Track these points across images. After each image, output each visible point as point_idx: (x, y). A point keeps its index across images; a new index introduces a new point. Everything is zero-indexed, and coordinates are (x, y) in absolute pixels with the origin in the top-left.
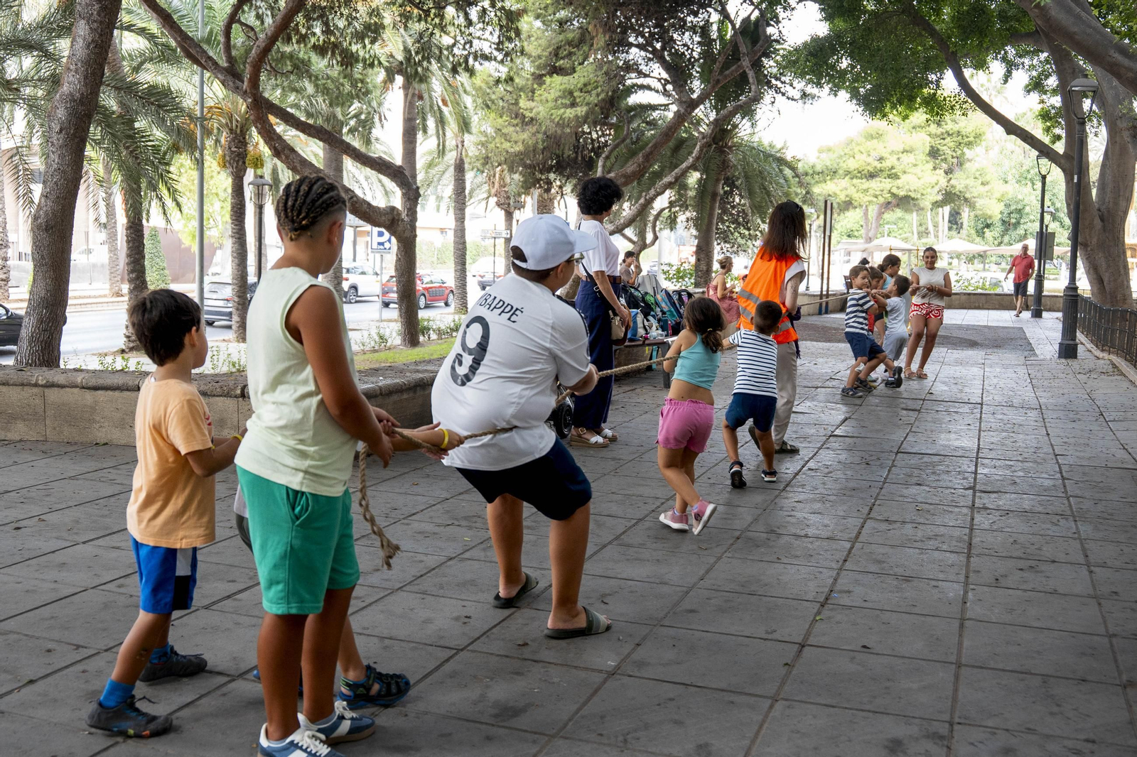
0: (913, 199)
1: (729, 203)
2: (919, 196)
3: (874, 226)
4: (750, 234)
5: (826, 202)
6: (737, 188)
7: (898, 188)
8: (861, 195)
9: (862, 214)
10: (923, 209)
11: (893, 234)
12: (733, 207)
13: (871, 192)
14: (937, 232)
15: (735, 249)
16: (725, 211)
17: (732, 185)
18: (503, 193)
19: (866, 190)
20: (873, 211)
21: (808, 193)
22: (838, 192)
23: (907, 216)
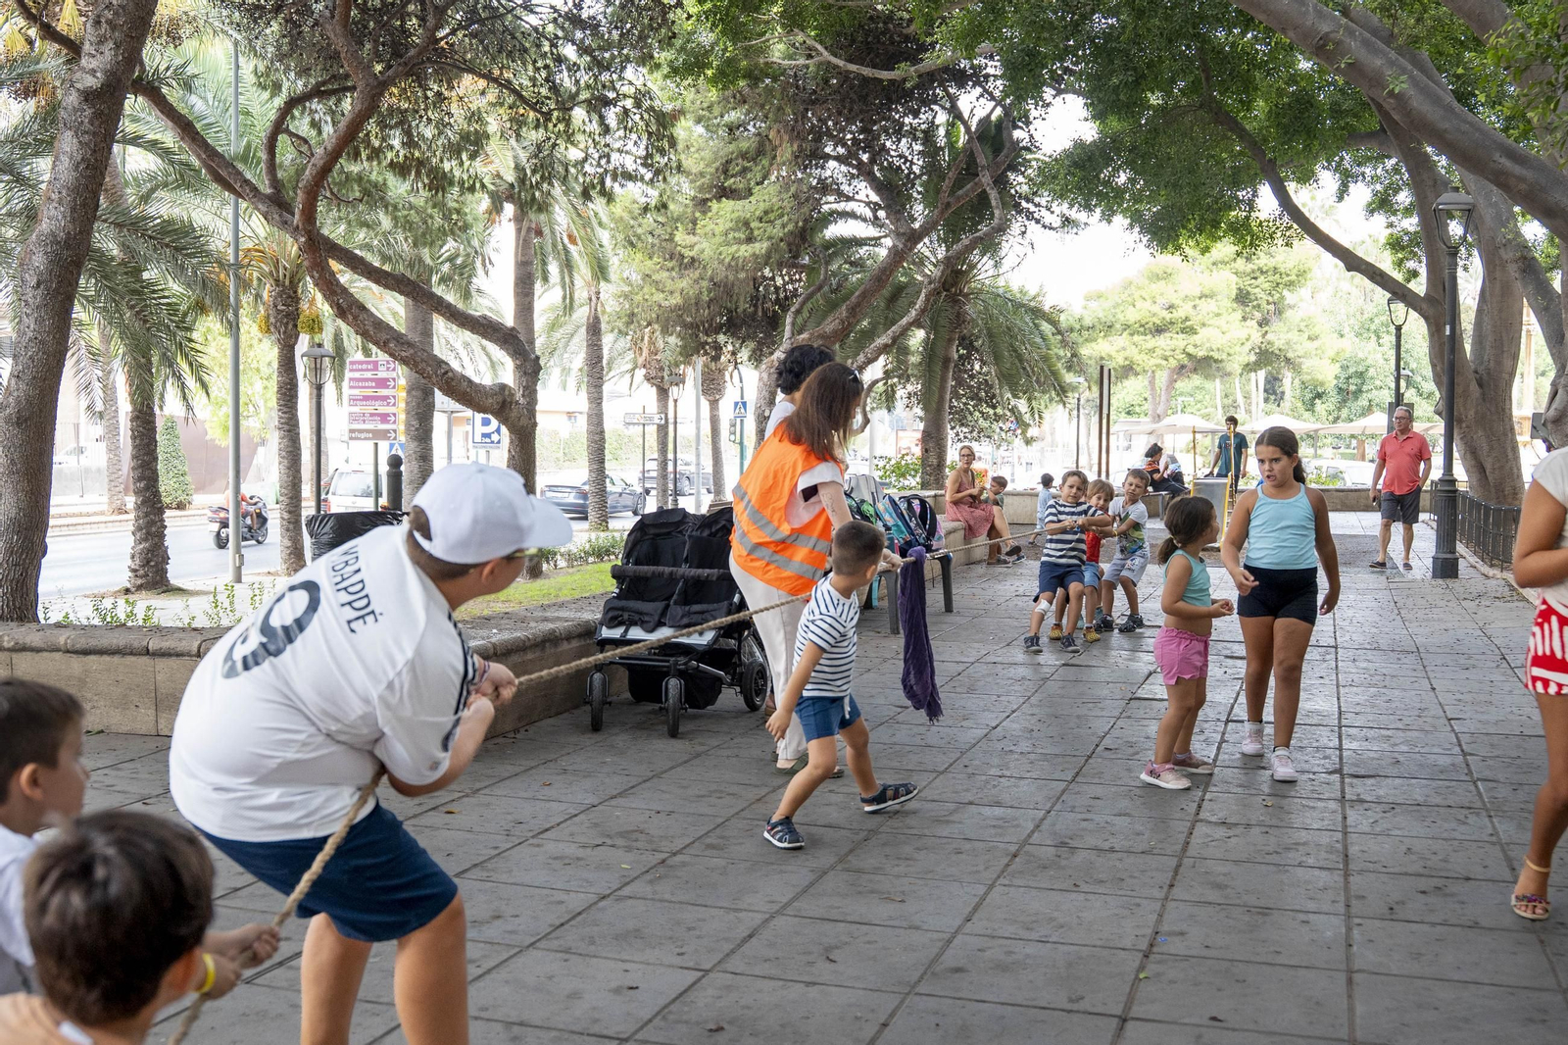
0: (1216, 361)
1: (965, 371)
2: (1224, 356)
3: (1163, 398)
4: (995, 414)
5: (1102, 367)
6: (977, 351)
7: (1195, 346)
8: (1146, 357)
9: (1146, 383)
10: (1229, 374)
11: (1189, 410)
12: (972, 377)
13: (1159, 352)
14: (1250, 404)
15: (975, 434)
16: (960, 383)
17: (970, 347)
18: (653, 363)
19: (1152, 350)
20: (1162, 378)
21: (1074, 355)
22: (1114, 354)
23: (1208, 385)
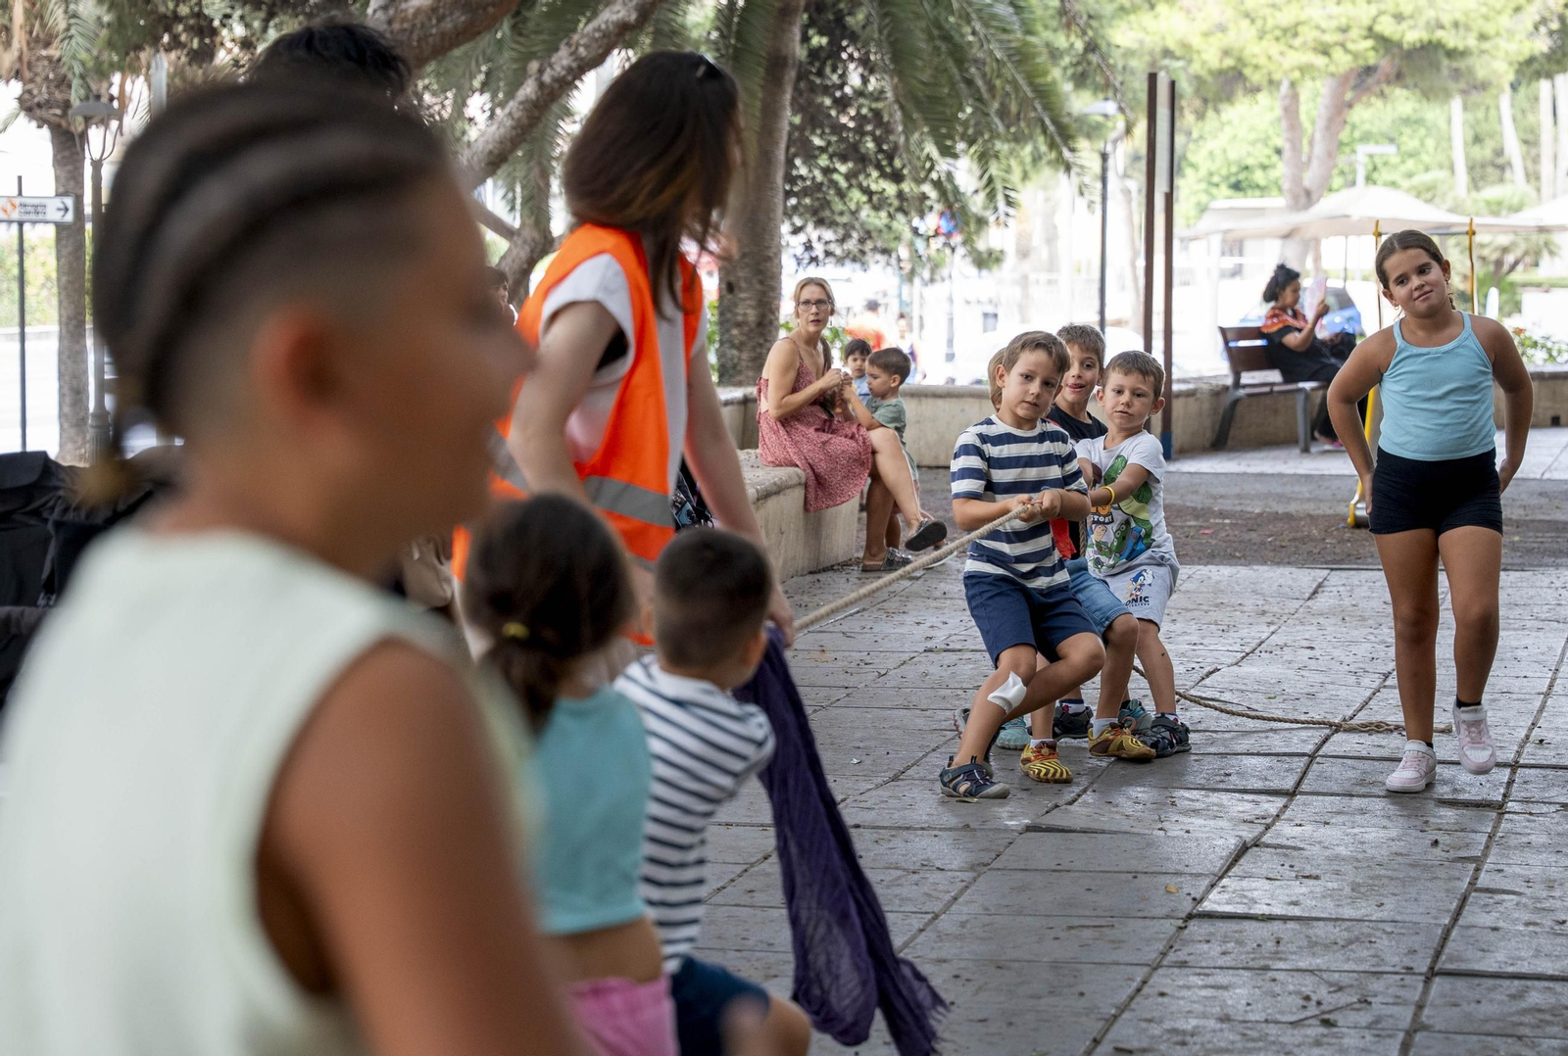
0: (1452, 54)
1: (827, 90)
2: (1472, 42)
3: (1319, 149)
4: (900, 195)
5: (1152, 79)
6: (854, 38)
7: (1399, 17)
8: (1275, 49)
9: (1278, 112)
10: (1483, 86)
11: (1385, 175)
12: (842, 104)
13: (1308, 34)
14: (1536, 160)
15: (852, 245)
16: (814, 118)
17: (838, 30)
18: (41, 67)
19: (1291, 31)
20: (1315, 100)
21: (1091, 47)
22: (1196, 42)
23: (1433, 113)
